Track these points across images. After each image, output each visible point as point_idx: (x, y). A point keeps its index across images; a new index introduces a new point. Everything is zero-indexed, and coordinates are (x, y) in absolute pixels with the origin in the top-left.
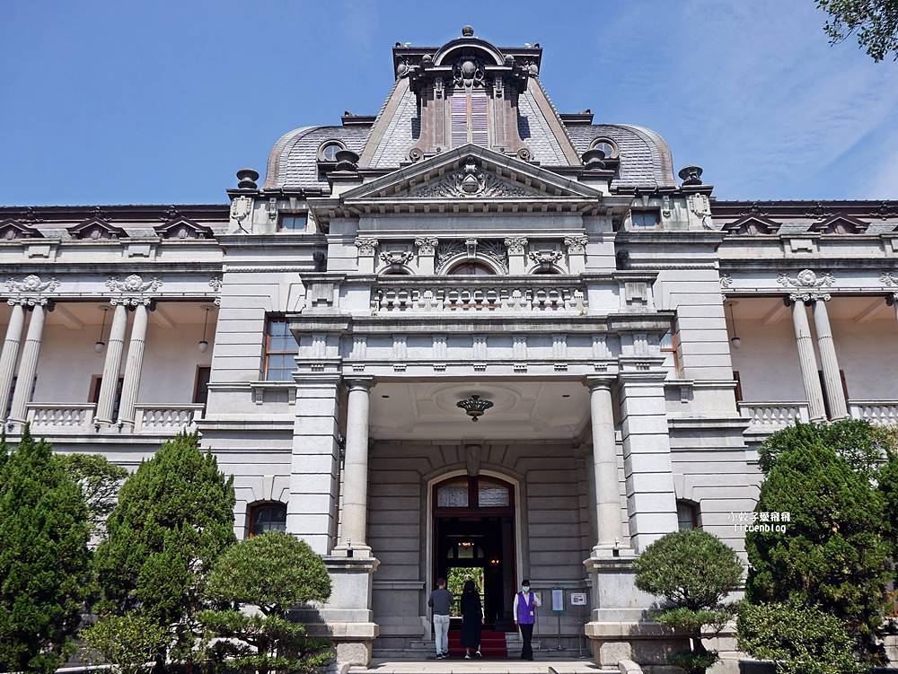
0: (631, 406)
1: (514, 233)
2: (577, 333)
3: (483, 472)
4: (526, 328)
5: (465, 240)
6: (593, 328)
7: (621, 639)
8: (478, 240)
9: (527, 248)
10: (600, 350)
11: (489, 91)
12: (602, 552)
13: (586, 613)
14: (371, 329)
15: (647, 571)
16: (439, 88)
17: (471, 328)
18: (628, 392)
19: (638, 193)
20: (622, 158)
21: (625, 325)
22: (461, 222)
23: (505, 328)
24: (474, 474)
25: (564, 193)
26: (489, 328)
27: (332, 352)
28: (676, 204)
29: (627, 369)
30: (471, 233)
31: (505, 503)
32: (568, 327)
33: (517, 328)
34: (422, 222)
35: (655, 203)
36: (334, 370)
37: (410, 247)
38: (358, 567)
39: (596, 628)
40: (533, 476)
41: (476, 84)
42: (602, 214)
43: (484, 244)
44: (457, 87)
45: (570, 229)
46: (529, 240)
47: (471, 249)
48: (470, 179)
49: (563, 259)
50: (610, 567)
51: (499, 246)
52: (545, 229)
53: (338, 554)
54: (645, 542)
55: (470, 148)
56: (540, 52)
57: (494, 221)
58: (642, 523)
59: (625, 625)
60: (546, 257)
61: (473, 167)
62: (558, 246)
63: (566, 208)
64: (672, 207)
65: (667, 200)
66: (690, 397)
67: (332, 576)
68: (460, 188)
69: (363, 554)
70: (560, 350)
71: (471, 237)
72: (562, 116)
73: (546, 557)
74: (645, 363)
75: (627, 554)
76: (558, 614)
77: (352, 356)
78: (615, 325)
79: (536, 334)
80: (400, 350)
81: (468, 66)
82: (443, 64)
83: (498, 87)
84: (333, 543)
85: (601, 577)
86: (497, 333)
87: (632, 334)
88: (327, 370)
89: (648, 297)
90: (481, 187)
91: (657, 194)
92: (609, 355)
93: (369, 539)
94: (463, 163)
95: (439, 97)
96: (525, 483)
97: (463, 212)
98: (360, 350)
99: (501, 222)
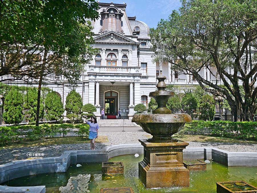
0: (135, 86)
1: (120, 48)
2: (129, 75)
3: (113, 91)
4: (122, 75)
5: (111, 49)
6: (131, 75)
7: (132, 116)
8: (113, 49)
9: (122, 51)
10: (132, 78)
11: (116, 18)
12: (130, 106)
13: (128, 113)
14: (99, 74)
15: (135, 108)
16: (106, 17)
17: (114, 75)
18: (135, 84)
19: (142, 40)
20: (140, 31)
21: (135, 75)
22: (110, 46)
23: (119, 75)
24: (111, 91)
25: (129, 41)
26: (116, 75)
27: (94, 78)
28: (149, 42)
29: (135, 81)
30: (112, 48)
31: (117, 96)
32: (128, 75)
33: (120, 75)
34: (103, 45)
35: (145, 42)
36: (94, 80)
37: (101, 50)
38: (99, 107)
39: (129, 115)
40: (121, 92)
41: (113, 16)
42: (135, 45)
43: (114, 50)
44: (110, 16)
45: (129, 48)
46: (122, 50)
47: (112, 51)
48: (112, 37)
49: (128, 53)
50: (131, 108)
51: (117, 50)
52: (125, 48)
53: (96, 106)
54: (136, 105)
55: (112, 31)
56: (126, 5)
57: (116, 46)
58: (135, 102)
59: (132, 115)
60: (125, 53)
61: (113, 35)
62: (127, 51)
63: (129, 44)
64: (148, 42)
65: (148, 41)
66: (148, 78)
67: (97, 108)
68: (110, 39)
69: (99, 106)
70: (126, 78)
71: (112, 49)
72: (128, 17)
73: (122, 104)
74: (138, 80)
75: (133, 106)
76: (124, 113)
77: (96, 78)
78: (134, 75)
79: (123, 75)
80: (104, 77)
81: (112, 12)
82: (107, 12)
83: (118, 17)
84: (95, 104)
85: (130, 109)
86: (117, 75)
87: (136, 76)
88: (93, 80)
89: (139, 71)
90: (114, 39)
91: (146, 40)
92: (133, 79)
93: (100, 104)
94: (111, 34)
95: (106, 18)
96: (120, 92)
97: (110, 44)
98: (98, 77)
99: (117, 46)
